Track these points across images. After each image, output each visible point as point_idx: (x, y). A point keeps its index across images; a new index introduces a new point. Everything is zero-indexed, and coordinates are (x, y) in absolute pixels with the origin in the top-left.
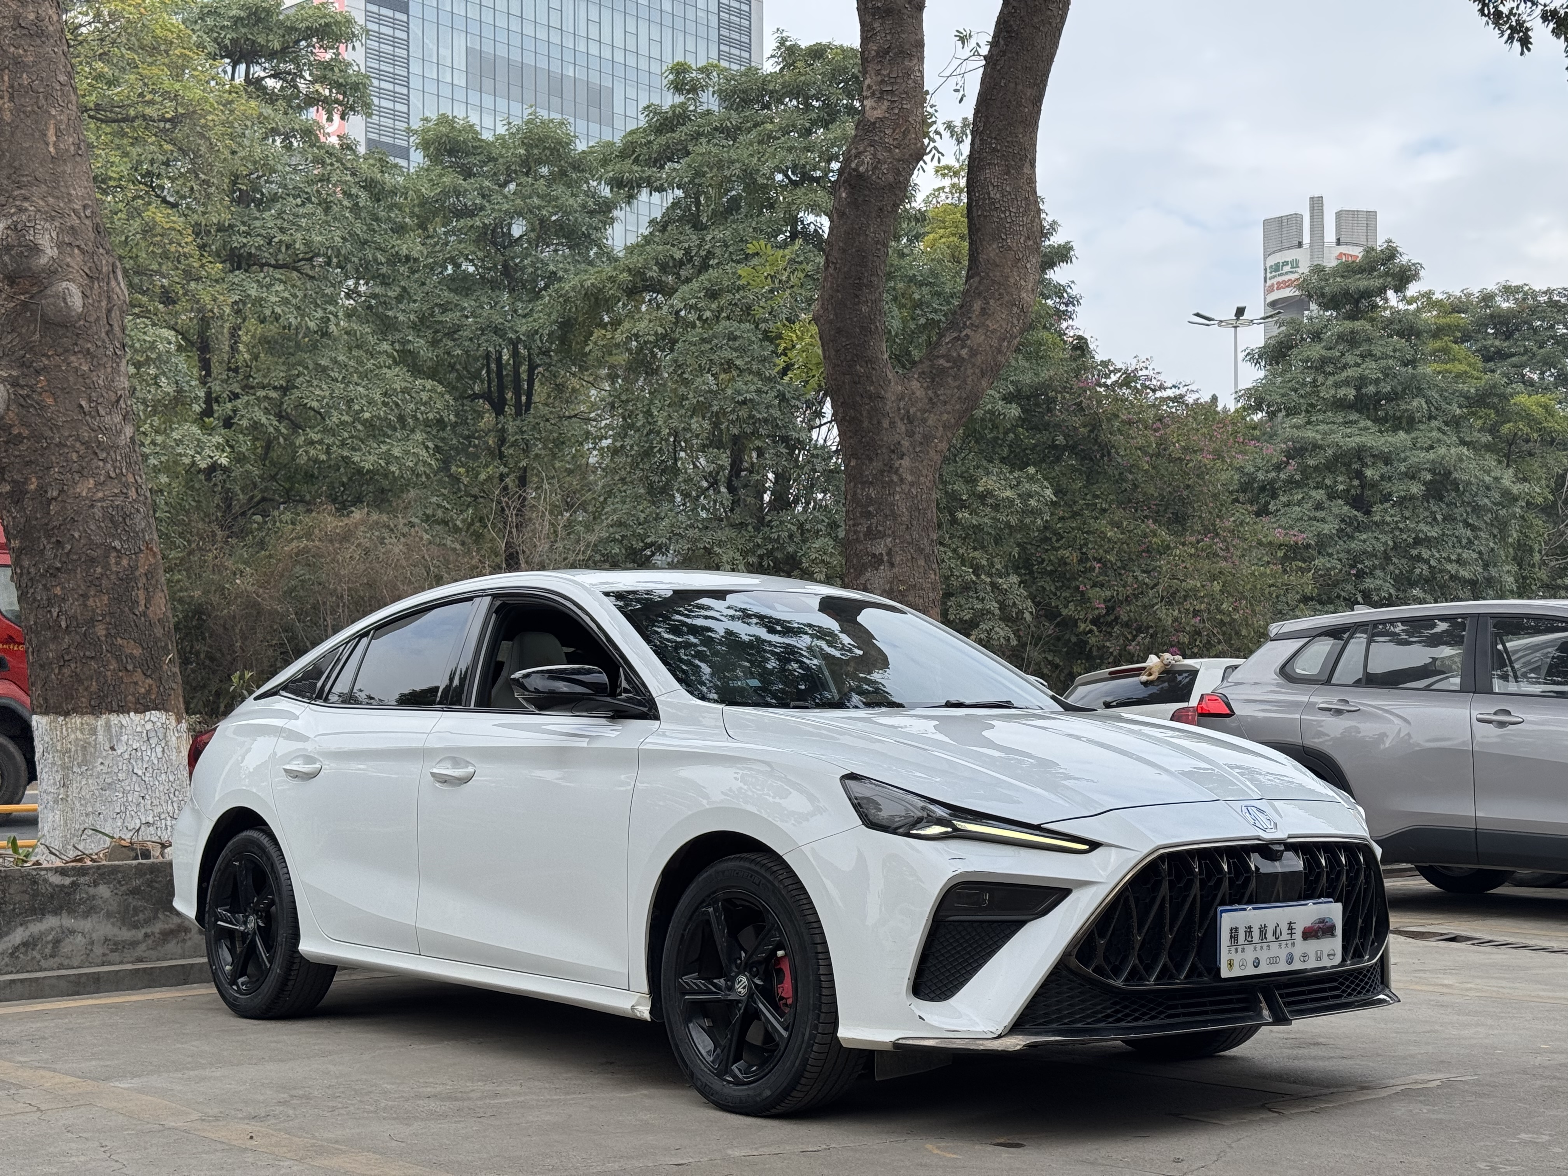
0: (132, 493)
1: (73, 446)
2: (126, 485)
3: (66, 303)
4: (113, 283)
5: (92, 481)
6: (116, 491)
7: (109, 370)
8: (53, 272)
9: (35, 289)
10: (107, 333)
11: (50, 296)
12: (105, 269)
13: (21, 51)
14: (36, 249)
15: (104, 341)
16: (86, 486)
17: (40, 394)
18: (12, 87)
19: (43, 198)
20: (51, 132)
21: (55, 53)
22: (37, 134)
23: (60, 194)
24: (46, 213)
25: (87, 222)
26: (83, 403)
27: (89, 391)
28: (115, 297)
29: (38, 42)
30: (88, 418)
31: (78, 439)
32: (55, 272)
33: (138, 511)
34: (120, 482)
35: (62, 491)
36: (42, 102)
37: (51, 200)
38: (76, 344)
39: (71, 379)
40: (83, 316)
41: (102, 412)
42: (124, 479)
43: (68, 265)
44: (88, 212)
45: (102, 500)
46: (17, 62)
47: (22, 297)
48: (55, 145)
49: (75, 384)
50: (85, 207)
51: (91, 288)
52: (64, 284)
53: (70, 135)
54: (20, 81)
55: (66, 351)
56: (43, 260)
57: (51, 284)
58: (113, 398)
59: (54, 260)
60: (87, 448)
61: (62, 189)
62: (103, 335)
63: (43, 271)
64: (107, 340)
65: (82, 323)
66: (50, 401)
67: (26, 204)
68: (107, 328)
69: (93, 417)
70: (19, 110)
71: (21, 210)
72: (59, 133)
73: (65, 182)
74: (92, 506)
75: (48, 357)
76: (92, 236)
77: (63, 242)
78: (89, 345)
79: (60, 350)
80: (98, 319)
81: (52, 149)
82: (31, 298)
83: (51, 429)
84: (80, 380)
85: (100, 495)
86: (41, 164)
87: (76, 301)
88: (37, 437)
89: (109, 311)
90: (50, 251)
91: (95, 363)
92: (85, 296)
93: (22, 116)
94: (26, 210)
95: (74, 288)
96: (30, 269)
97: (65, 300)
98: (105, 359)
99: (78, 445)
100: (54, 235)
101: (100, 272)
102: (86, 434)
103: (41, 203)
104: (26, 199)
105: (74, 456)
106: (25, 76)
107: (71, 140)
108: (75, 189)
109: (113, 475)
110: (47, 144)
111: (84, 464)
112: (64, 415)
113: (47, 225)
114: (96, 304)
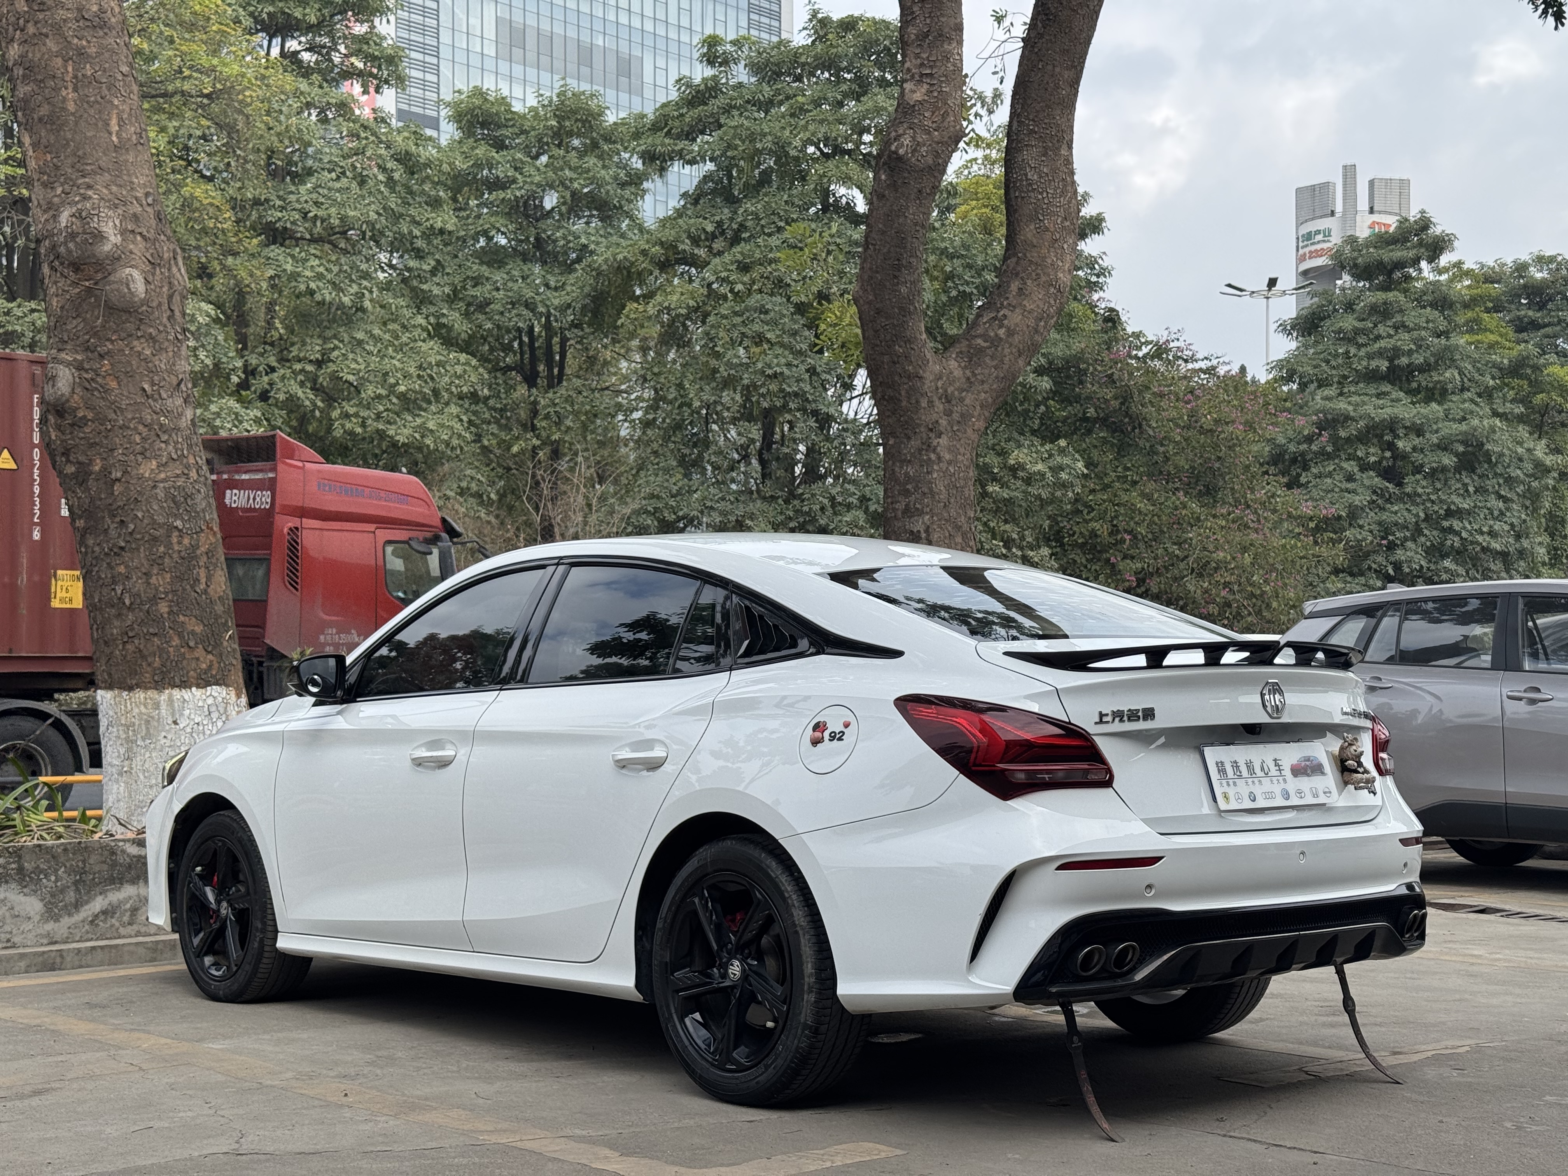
0: (193, 474)
1: (136, 429)
2: (188, 467)
3: (129, 289)
4: (174, 270)
5: (154, 463)
6: (178, 472)
7: (171, 354)
8: (115, 259)
9: (99, 276)
10: (169, 318)
11: (114, 282)
12: (166, 256)
13: (84, 43)
14: (99, 236)
15: (165, 326)
16: (148, 468)
17: (104, 377)
18: (75, 77)
19: (107, 187)
20: (114, 122)
21: (118, 44)
22: (100, 124)
23: (122, 183)
24: (109, 201)
25: (149, 209)
26: (146, 386)
27: (151, 375)
28: (176, 283)
29: (101, 33)
30: (150, 401)
31: (141, 421)
32: (119, 259)
33: (199, 491)
34: (181, 463)
35: (125, 472)
36: (105, 92)
37: (114, 188)
38: (139, 329)
39: (134, 362)
40: (145, 302)
41: (164, 396)
42: (185, 461)
43: (131, 252)
44: (150, 200)
45: (163, 481)
46: (81, 53)
47: (87, 284)
48: (118, 134)
49: (138, 368)
50: (147, 195)
51: (153, 274)
52: (128, 270)
53: (131, 124)
54: (83, 71)
55: (131, 336)
56: (107, 248)
57: (115, 270)
58: (175, 382)
59: (117, 247)
60: (150, 430)
61: (125, 177)
62: (165, 320)
63: (107, 257)
64: (168, 325)
65: (144, 308)
66: (114, 384)
67: (90, 193)
68: (169, 313)
69: (155, 400)
70: (83, 100)
71: (85, 198)
72: (121, 123)
73: (128, 171)
74: (155, 487)
75: (112, 342)
76: (153, 222)
77: (126, 230)
78: (151, 330)
79: (123, 335)
80: (160, 304)
81: (114, 138)
82: (96, 284)
83: (115, 412)
84: (143, 363)
85: (163, 476)
86: (104, 153)
87: (139, 287)
88: (101, 419)
89: (170, 297)
90: (113, 238)
91: (157, 347)
92: (147, 282)
93: (85, 105)
94: (90, 198)
95: (136, 274)
96: (94, 255)
97: (128, 285)
98: (166, 344)
99: (141, 427)
100: (117, 222)
101: (161, 258)
102: (149, 417)
103: (105, 191)
104: (89, 187)
105: (138, 439)
106: (88, 66)
107: (133, 129)
108: (137, 178)
109: (175, 457)
110: (110, 133)
111: (147, 446)
112: (127, 397)
113: (111, 213)
114: (158, 290)
